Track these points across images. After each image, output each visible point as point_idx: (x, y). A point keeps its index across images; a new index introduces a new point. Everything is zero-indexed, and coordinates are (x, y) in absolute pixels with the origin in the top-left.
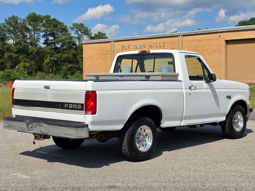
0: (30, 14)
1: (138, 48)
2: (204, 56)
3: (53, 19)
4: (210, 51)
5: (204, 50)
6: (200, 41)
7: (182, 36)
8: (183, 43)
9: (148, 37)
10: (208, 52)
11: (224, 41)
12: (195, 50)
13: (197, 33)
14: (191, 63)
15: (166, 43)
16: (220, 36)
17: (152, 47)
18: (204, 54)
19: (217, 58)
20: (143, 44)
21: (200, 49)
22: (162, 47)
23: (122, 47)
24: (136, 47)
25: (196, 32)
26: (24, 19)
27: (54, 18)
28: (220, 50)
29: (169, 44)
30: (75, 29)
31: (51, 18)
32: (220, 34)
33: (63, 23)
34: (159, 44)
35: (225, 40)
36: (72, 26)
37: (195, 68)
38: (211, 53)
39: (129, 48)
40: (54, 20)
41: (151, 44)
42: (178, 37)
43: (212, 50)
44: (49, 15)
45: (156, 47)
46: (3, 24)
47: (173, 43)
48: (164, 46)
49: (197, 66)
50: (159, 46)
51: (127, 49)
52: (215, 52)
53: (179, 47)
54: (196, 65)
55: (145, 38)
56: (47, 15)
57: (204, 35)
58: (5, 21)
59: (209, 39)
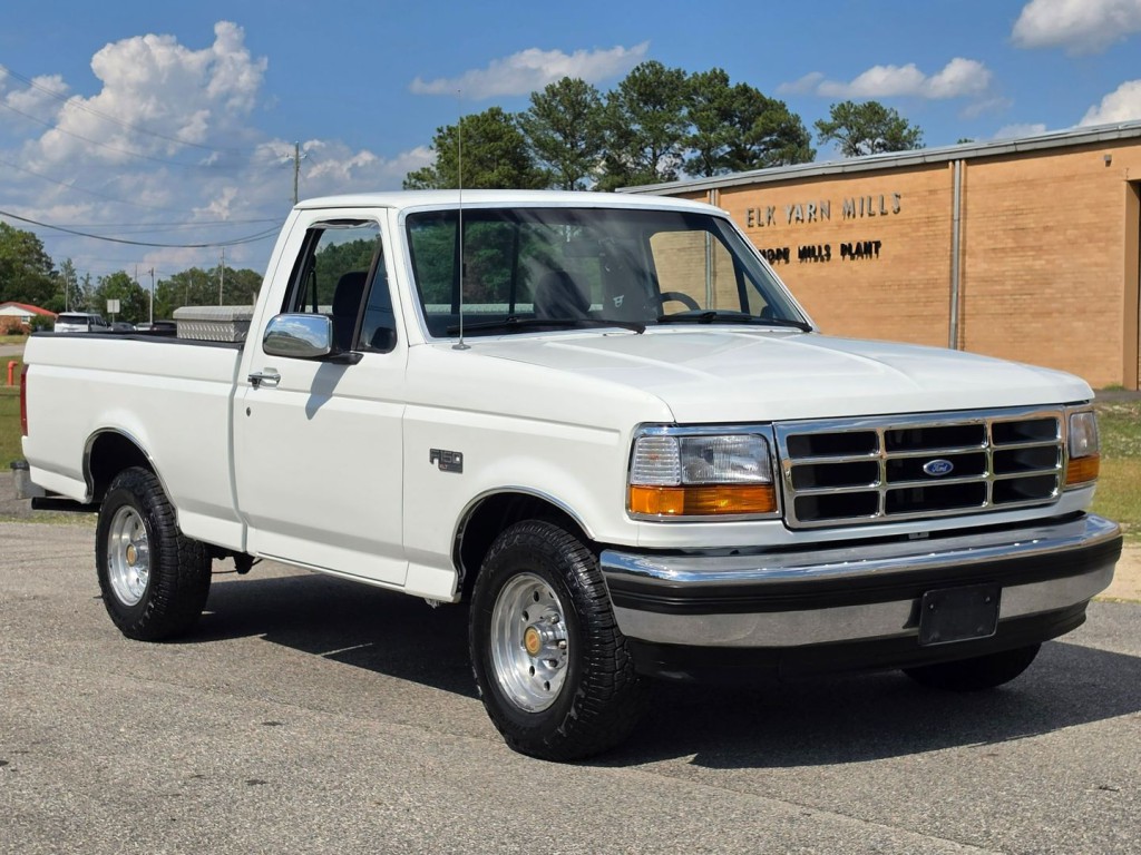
0: (638, 69)
1: (803, 221)
2: (1046, 257)
3: (738, 86)
4: (1069, 232)
5: (1047, 229)
6: (1030, 184)
7: (963, 162)
8: (968, 194)
9: (839, 170)
10: (1061, 238)
11: (1125, 184)
12: (1013, 227)
13: (1020, 148)
14: (998, 288)
15: (906, 195)
16: (1108, 163)
17: (854, 216)
18: (1045, 248)
19: (1094, 269)
20: (822, 203)
21: (1032, 225)
22: (891, 213)
23: (746, 216)
24: (794, 216)
25: (1015, 144)
26: (613, 91)
27: (741, 84)
28: (1108, 230)
29: (916, 199)
30: (843, 131)
31: (732, 85)
32: (1108, 152)
33: (784, 105)
34: (879, 202)
35: (1130, 179)
36: (829, 120)
37: (1012, 311)
38: (1072, 243)
39: (771, 221)
40: (745, 90)
41: (850, 202)
42: (947, 167)
43: (1076, 226)
44: (722, 71)
45: (870, 215)
46: (521, 115)
47: (932, 197)
48: (899, 209)
49: (1022, 301)
50: (878, 212)
51: (766, 224)
52: (1090, 241)
53: (953, 216)
54: (1017, 297)
55: (827, 171)
56: (714, 72)
57: (1048, 158)
58: (533, 104)
59: (1068, 178)
